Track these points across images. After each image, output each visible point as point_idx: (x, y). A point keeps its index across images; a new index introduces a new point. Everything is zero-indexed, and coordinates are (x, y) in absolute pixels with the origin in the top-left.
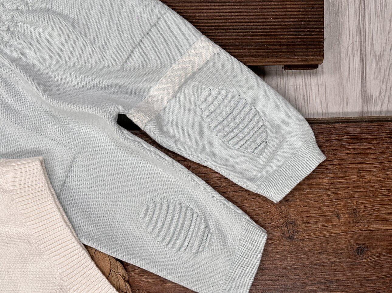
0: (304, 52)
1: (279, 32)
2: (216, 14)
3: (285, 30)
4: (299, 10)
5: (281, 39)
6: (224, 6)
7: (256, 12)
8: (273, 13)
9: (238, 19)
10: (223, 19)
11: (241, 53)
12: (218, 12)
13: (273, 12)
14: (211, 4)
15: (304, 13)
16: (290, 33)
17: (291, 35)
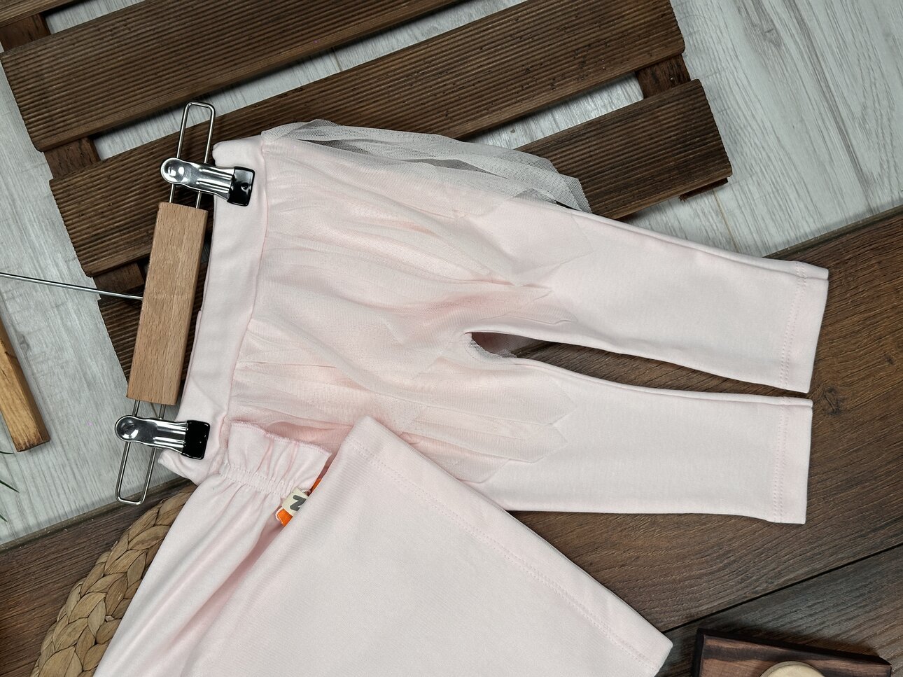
0: (703, 169)
1: (662, 154)
2: (571, 161)
3: (668, 150)
4: (676, 117)
5: (667, 163)
6: (576, 147)
7: (621, 140)
8: (644, 134)
9: (601, 157)
10: (582, 165)
11: (621, 199)
12: (573, 158)
13: (644, 132)
14: (560, 151)
15: (685, 119)
16: (676, 152)
17: (677, 154)
